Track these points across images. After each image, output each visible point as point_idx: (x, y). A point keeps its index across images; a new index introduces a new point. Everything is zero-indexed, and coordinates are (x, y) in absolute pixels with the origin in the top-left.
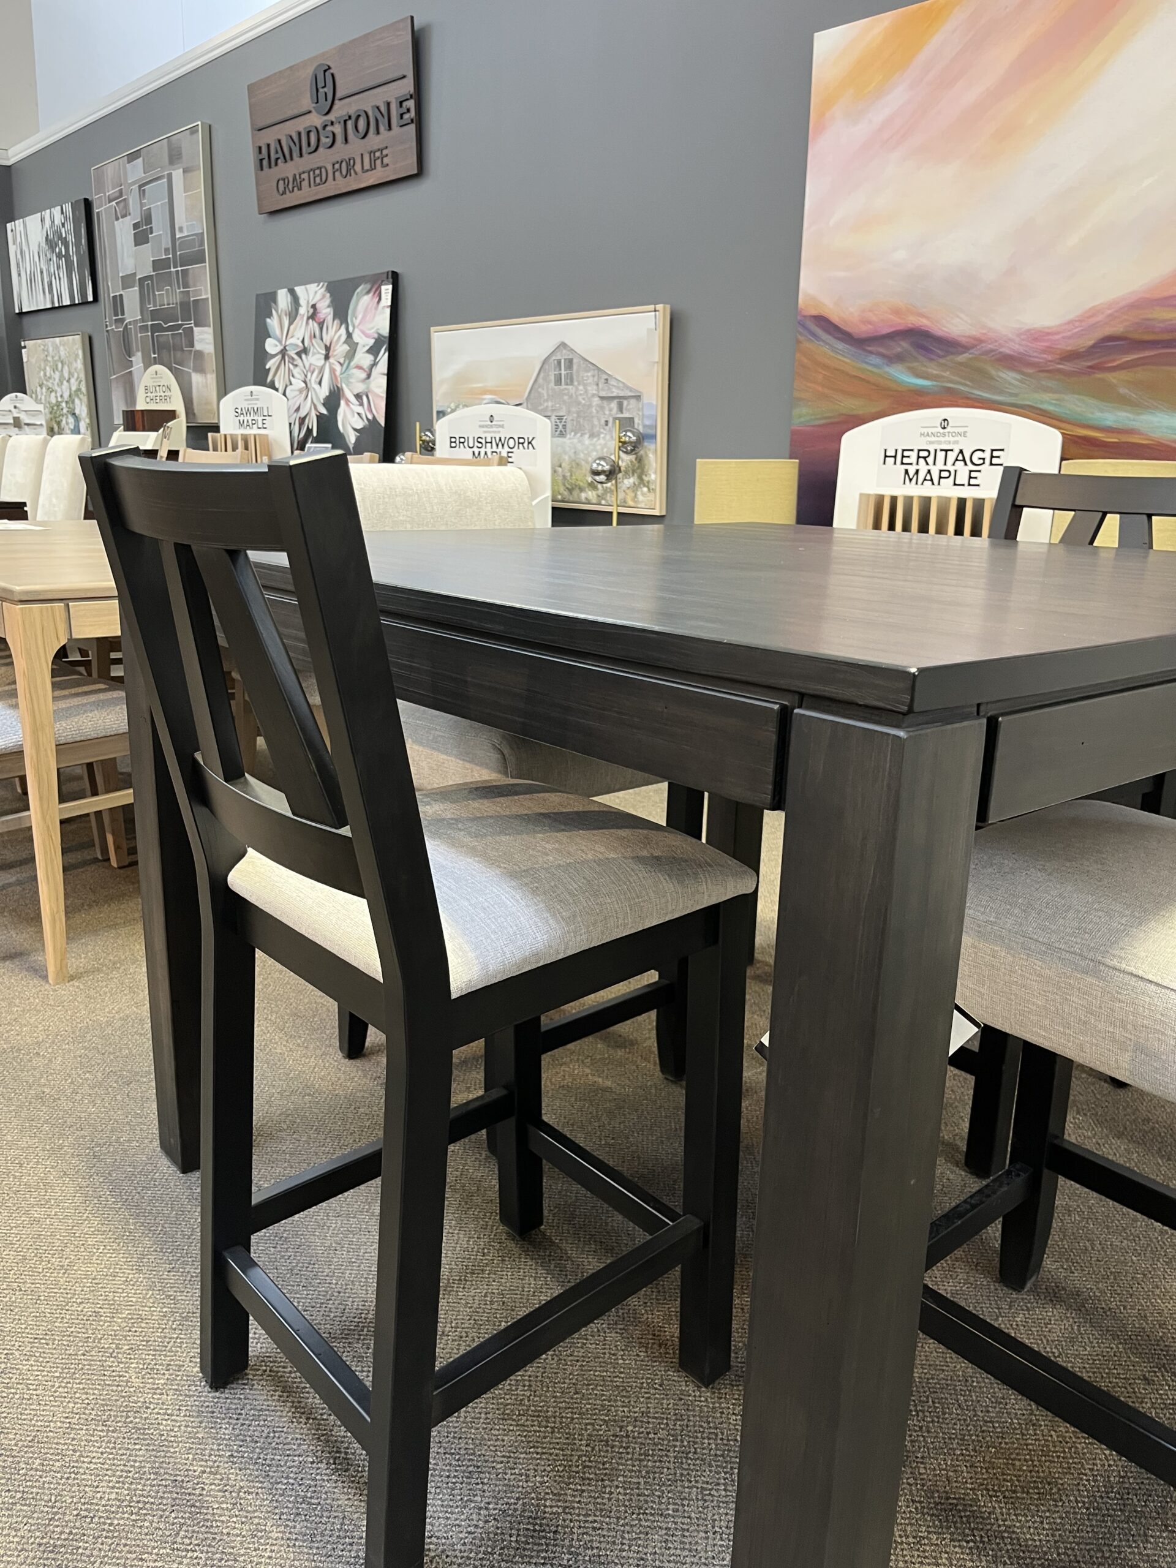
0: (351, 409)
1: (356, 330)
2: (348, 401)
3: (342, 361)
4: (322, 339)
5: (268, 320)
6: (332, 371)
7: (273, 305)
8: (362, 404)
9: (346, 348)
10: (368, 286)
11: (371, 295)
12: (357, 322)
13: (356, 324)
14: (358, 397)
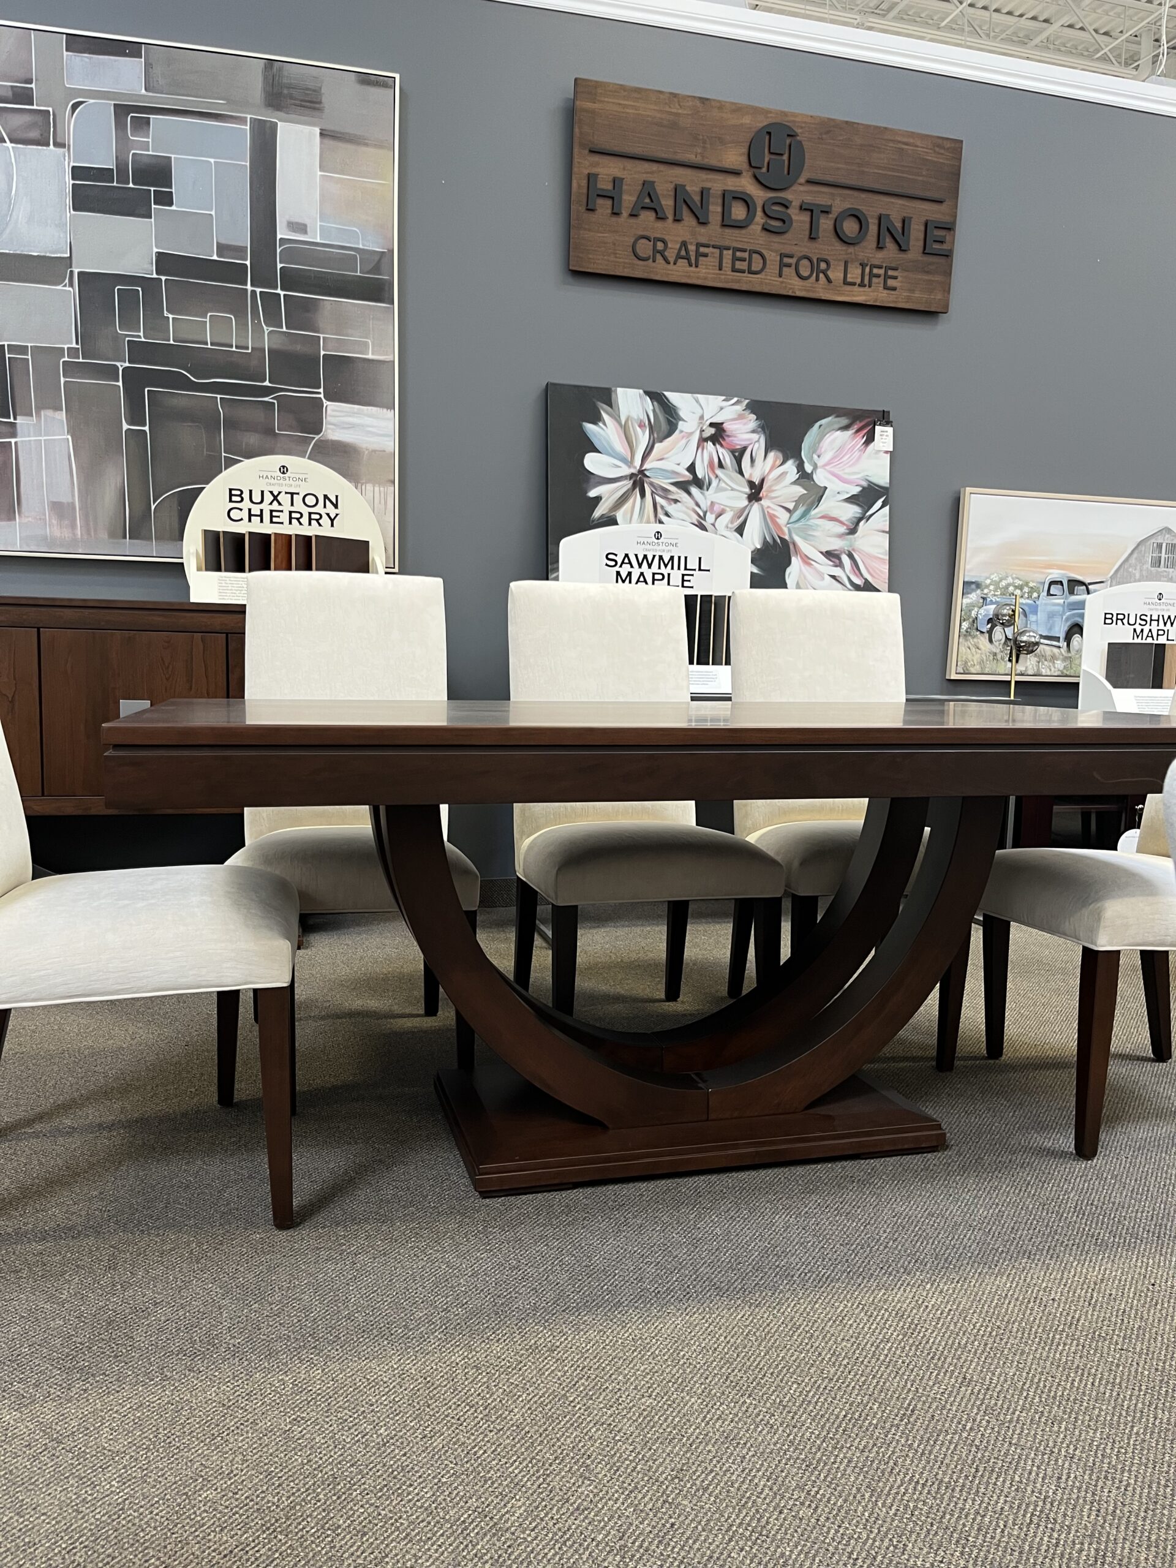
0: (816, 569)
1: (819, 471)
2: (807, 560)
3: (791, 506)
4: (741, 473)
5: (589, 427)
6: (768, 519)
7: (602, 406)
8: (840, 565)
9: (800, 491)
10: (844, 421)
11: (850, 432)
12: (820, 462)
13: (819, 464)
14: (831, 555)
